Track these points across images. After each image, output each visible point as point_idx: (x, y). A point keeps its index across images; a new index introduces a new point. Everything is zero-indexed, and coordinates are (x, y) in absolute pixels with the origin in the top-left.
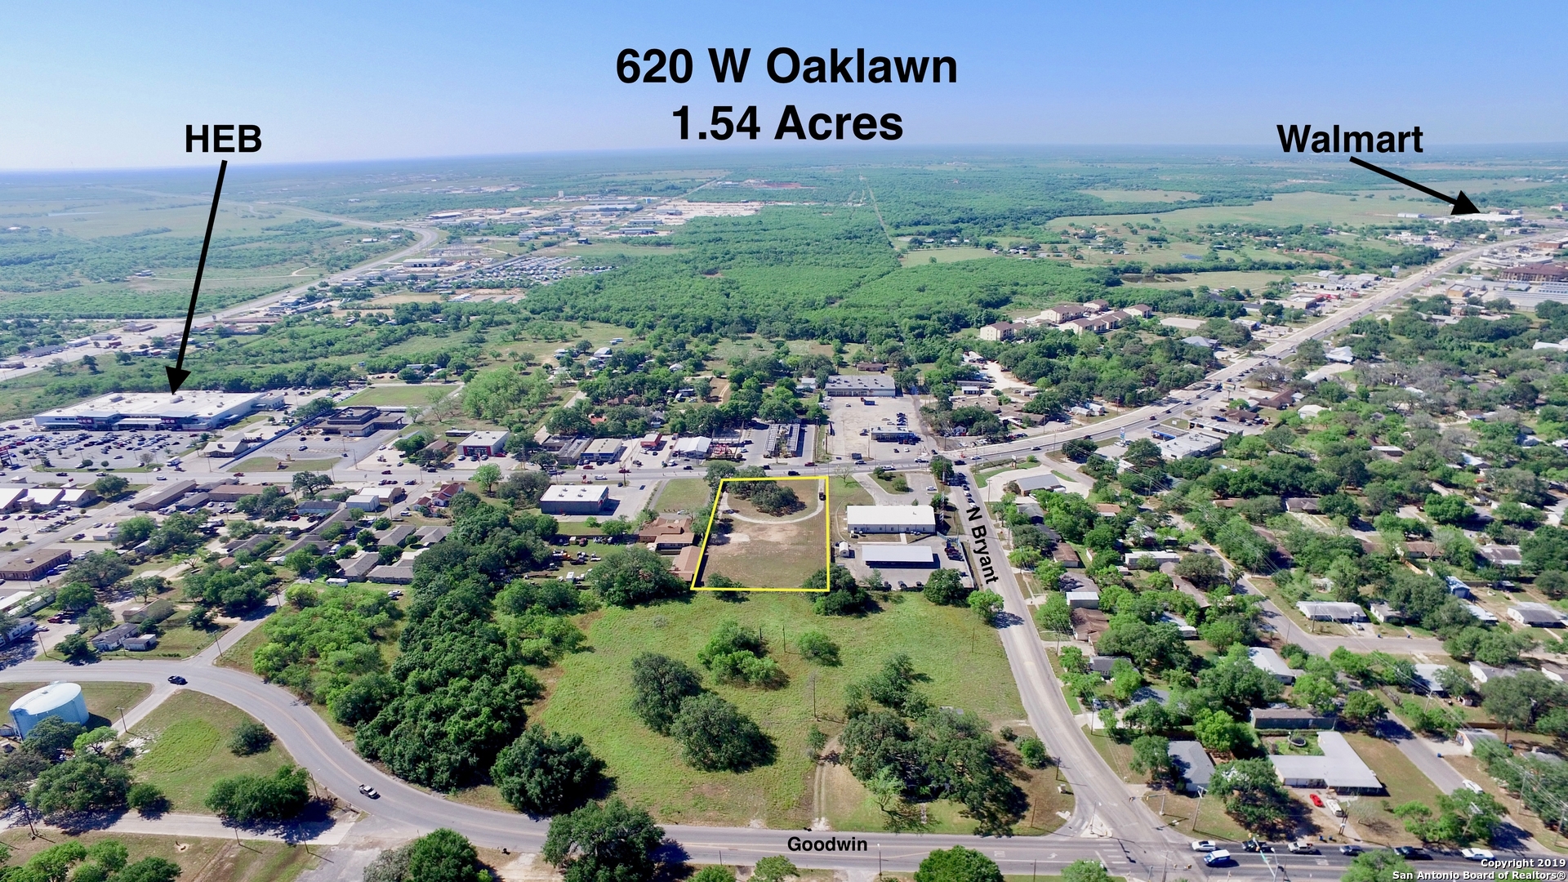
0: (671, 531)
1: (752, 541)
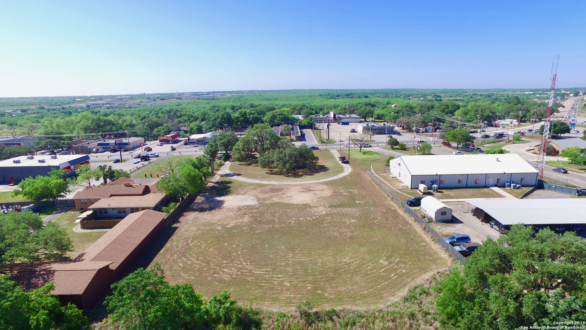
0: (129, 190)
1: (261, 205)
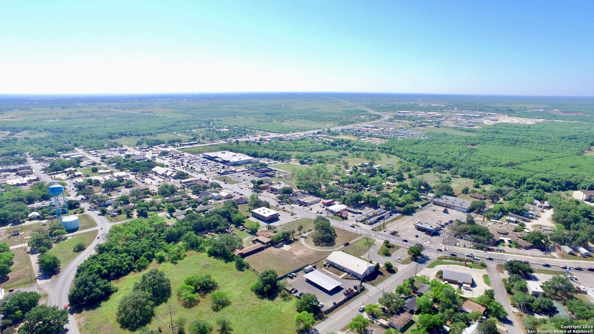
0: (266, 236)
1: (288, 251)
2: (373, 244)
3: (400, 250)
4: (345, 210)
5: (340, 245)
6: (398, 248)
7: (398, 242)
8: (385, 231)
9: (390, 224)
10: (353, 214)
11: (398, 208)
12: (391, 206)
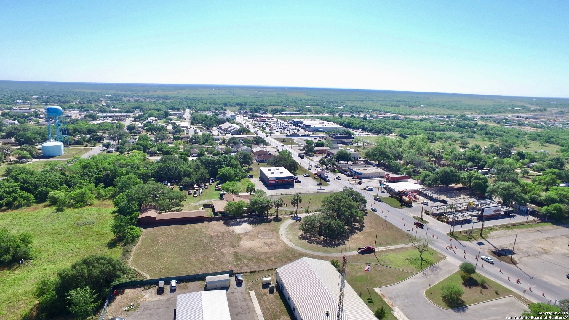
2: (431, 264)
3: (502, 301)
4: (416, 192)
5: (353, 249)
6: (499, 292)
7: (505, 276)
8: (480, 244)
9: (502, 232)
10: (427, 201)
11: (532, 207)
12: (515, 200)
